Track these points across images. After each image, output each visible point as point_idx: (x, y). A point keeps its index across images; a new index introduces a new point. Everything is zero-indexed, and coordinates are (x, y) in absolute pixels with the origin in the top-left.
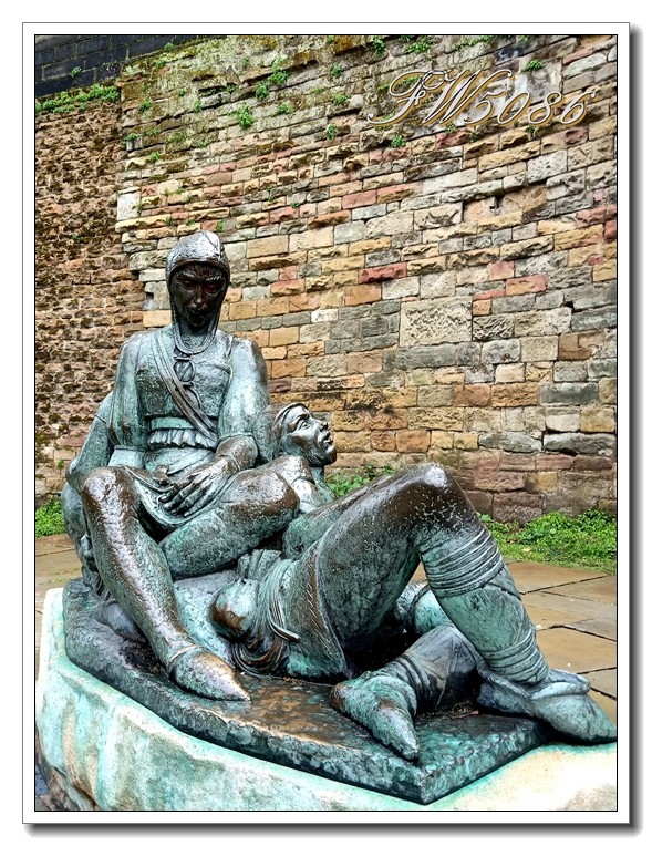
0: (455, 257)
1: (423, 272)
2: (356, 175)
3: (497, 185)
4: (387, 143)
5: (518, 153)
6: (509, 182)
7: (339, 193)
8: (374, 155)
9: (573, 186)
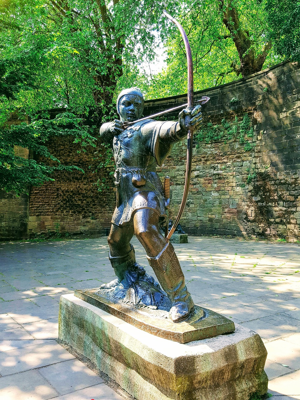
1: (177, 184)
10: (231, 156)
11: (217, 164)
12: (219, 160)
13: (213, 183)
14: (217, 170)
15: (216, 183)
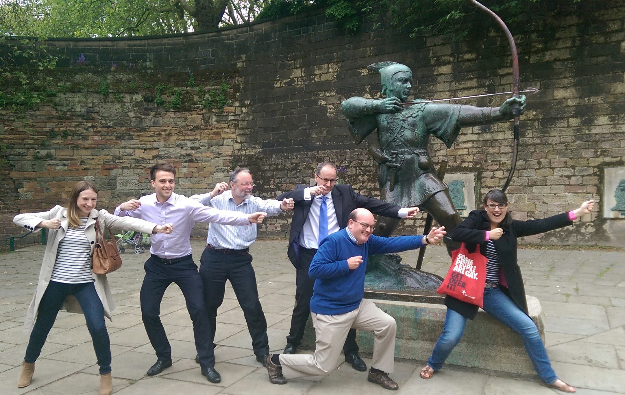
0: (133, 165)
1: (124, 168)
2: (99, 134)
3: (145, 147)
4: (110, 127)
5: (150, 139)
6: (148, 146)
7: (93, 139)
8: (105, 129)
9: (166, 152)
10: (205, 131)
11: (185, 141)
12: (189, 135)
13: (181, 166)
14: (186, 150)
15: (185, 167)
